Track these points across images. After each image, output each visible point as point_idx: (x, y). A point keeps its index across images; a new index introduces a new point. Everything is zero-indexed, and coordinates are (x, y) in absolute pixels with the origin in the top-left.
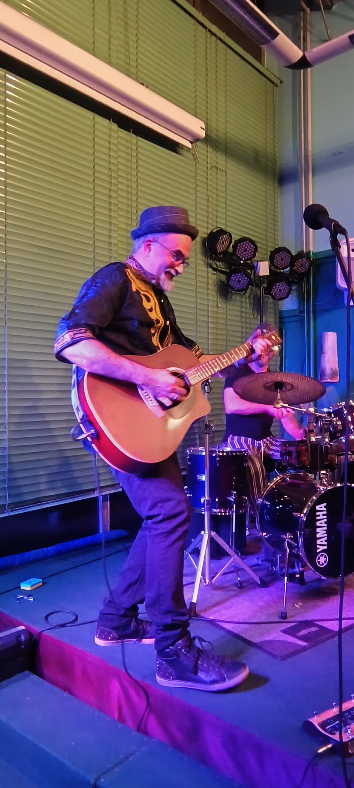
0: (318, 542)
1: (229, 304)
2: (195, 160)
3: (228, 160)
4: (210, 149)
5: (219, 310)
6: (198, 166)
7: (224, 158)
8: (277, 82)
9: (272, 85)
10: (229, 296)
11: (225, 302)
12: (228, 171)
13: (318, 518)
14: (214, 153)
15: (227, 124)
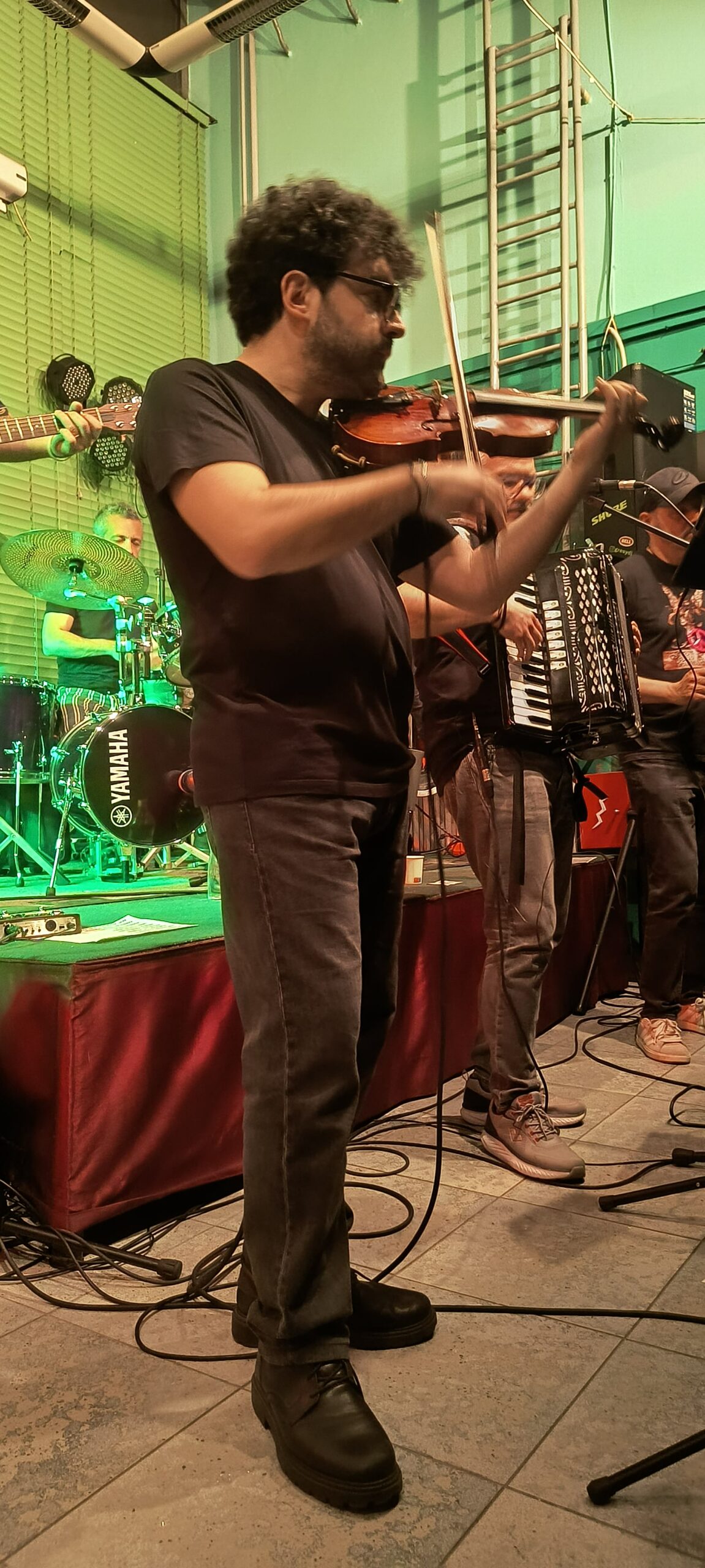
0: (113, 788)
1: (104, 497)
2: (24, 236)
3: (96, 245)
4: (54, 221)
5: (81, 504)
6: (29, 247)
7: (88, 239)
8: (205, 121)
9: (193, 124)
10: (104, 483)
11: (96, 491)
12: (96, 263)
13: (111, 751)
14: (65, 228)
15: (95, 181)
